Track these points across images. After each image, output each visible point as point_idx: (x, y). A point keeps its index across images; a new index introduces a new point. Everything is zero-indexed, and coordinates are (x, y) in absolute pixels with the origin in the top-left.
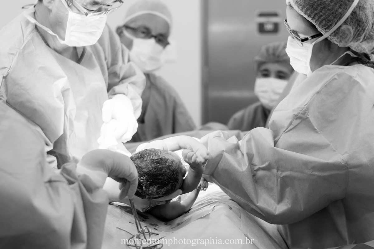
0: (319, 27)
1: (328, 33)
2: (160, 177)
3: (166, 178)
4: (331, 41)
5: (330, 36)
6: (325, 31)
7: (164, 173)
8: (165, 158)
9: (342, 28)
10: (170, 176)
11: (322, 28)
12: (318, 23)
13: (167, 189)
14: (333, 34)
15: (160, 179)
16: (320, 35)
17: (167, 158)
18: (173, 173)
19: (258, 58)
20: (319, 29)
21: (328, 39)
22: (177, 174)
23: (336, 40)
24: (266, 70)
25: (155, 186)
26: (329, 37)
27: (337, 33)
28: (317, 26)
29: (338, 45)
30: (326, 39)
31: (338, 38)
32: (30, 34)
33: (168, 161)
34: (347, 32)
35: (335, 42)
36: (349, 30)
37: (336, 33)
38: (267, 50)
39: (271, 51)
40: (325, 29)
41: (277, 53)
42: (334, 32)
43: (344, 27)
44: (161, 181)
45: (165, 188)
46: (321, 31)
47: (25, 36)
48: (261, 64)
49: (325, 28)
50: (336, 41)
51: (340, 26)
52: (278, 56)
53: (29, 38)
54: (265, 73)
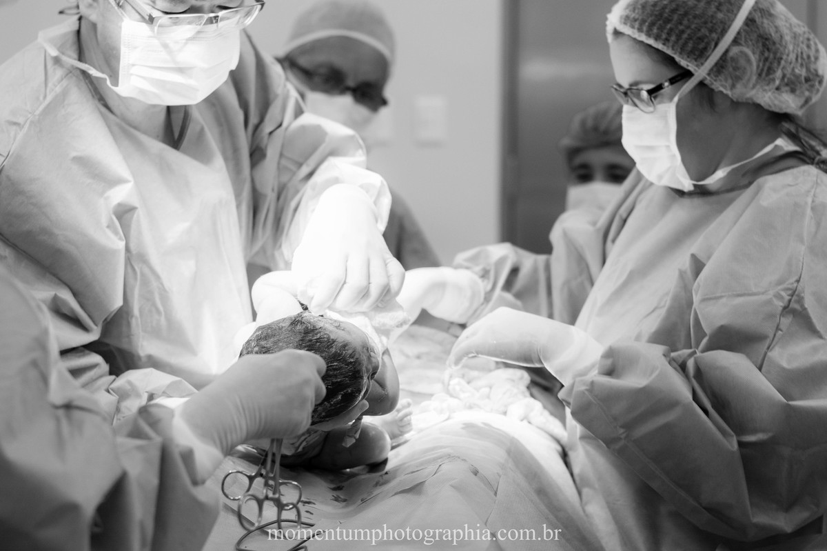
0: (683, 58)
1: (702, 68)
4: (713, 87)
5: (709, 74)
6: (695, 63)
8: (329, 338)
9: (731, 54)
11: (689, 60)
12: (679, 50)
14: (715, 69)
16: (687, 74)
19: (567, 142)
20: (683, 63)
21: (706, 82)
23: (724, 83)
24: (585, 166)
26: (706, 78)
27: (722, 67)
28: (677, 58)
29: (730, 96)
30: (701, 84)
31: (726, 80)
32: (62, 80)
34: (742, 62)
35: (721, 89)
36: (746, 55)
37: (720, 67)
38: (583, 123)
39: (590, 123)
40: (696, 60)
41: (603, 127)
42: (716, 64)
43: (735, 50)
46: (688, 66)
47: (50, 85)
48: (573, 152)
49: (695, 57)
50: (722, 86)
51: (727, 51)
52: (606, 132)
53: (58, 89)
54: (582, 172)
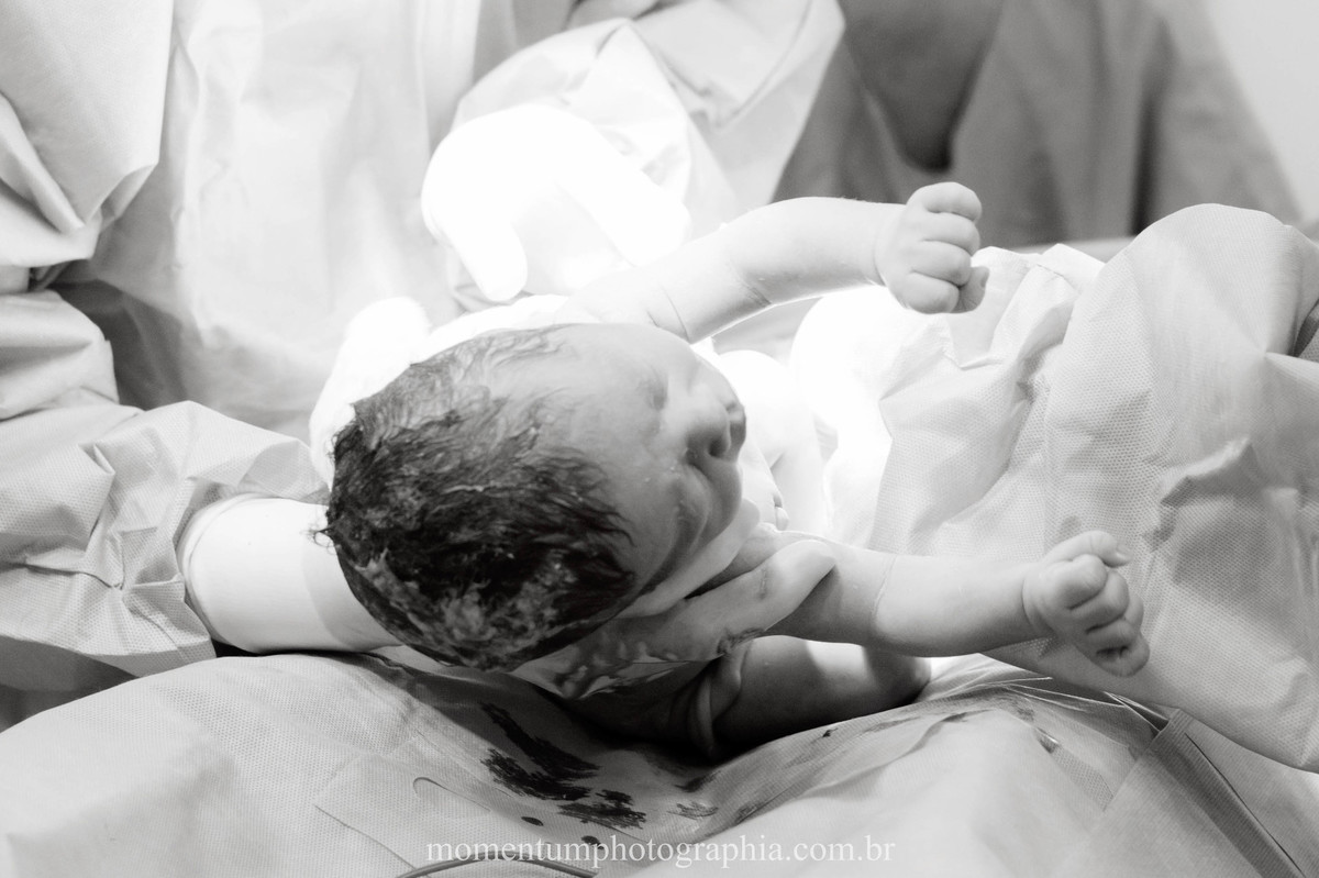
2: (464, 535)
3: (499, 527)
7: (479, 504)
10: (525, 514)
13: (552, 589)
15: (467, 547)
17: (497, 392)
18: (546, 482)
22: (580, 479)
25: (461, 595)
33: (506, 409)
44: (474, 557)
45: (527, 586)
